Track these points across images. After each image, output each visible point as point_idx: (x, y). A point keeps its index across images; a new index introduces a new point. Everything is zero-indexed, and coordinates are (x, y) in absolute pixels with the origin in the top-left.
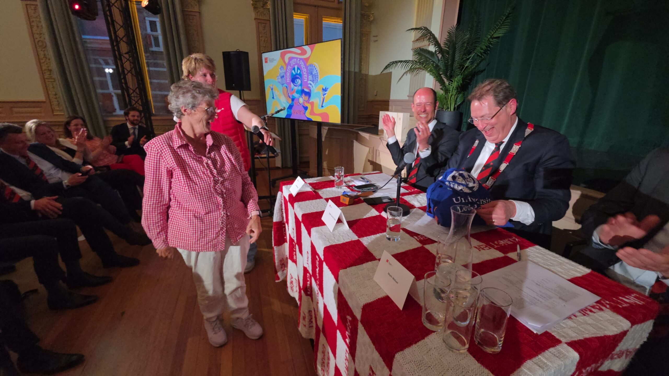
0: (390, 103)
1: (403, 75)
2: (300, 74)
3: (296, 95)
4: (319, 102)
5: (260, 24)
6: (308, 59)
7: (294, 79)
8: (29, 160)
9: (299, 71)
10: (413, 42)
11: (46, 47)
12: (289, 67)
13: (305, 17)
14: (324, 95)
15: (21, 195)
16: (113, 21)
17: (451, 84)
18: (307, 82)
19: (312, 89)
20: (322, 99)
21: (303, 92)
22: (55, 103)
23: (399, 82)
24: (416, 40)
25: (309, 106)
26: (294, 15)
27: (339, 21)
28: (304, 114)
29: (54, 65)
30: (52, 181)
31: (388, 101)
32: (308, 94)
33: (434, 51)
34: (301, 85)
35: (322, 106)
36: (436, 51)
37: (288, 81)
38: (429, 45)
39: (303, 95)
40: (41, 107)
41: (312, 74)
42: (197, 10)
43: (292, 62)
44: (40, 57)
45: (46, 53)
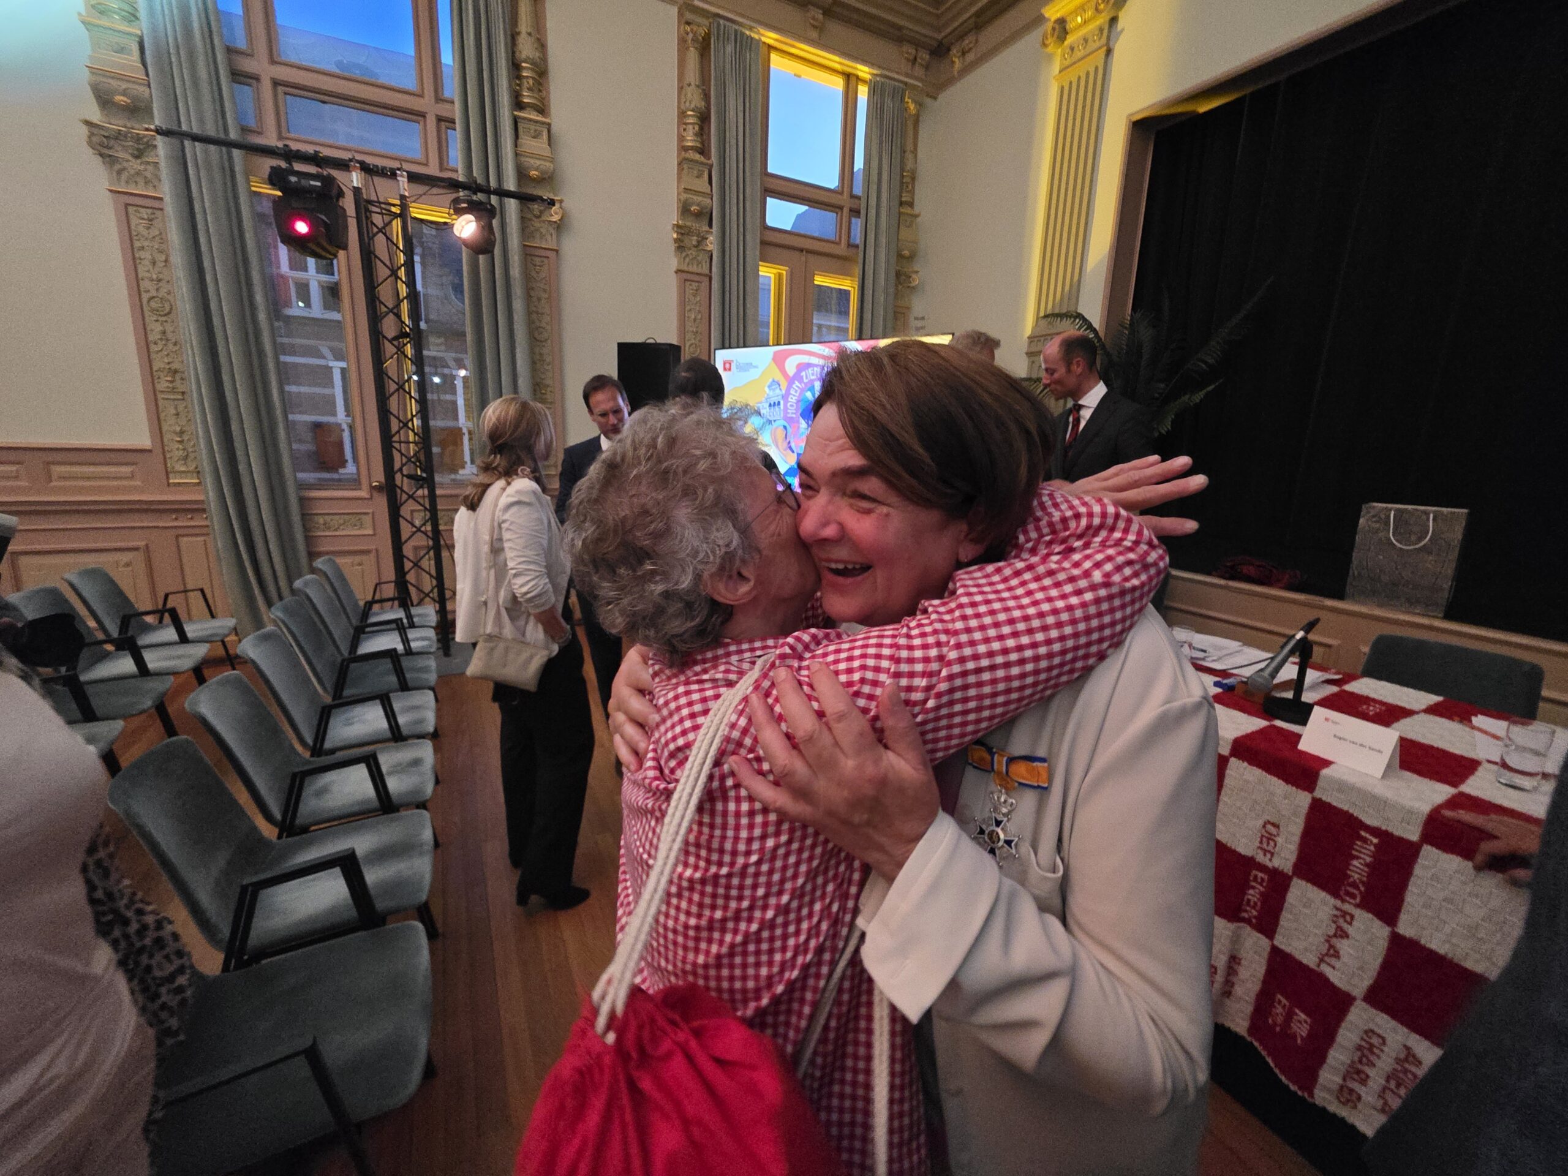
5: (688, 283)
11: (173, 312)
12: (797, 383)
13: (777, 271)
22: (175, 451)
27: (851, 279)
37: (791, 415)
40: (136, 464)
42: (554, 247)
43: (808, 375)
44: (151, 338)
45: (169, 328)
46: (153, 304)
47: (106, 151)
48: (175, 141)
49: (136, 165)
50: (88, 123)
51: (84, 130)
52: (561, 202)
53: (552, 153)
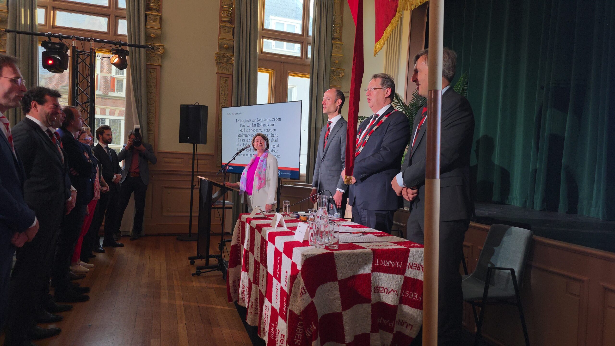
5: (221, 78)
13: (269, 72)
16: (78, 72)
26: (259, 70)
27: (306, 79)
42: (159, 64)
48: (13, 33)
52: (163, 46)
53: (161, 27)
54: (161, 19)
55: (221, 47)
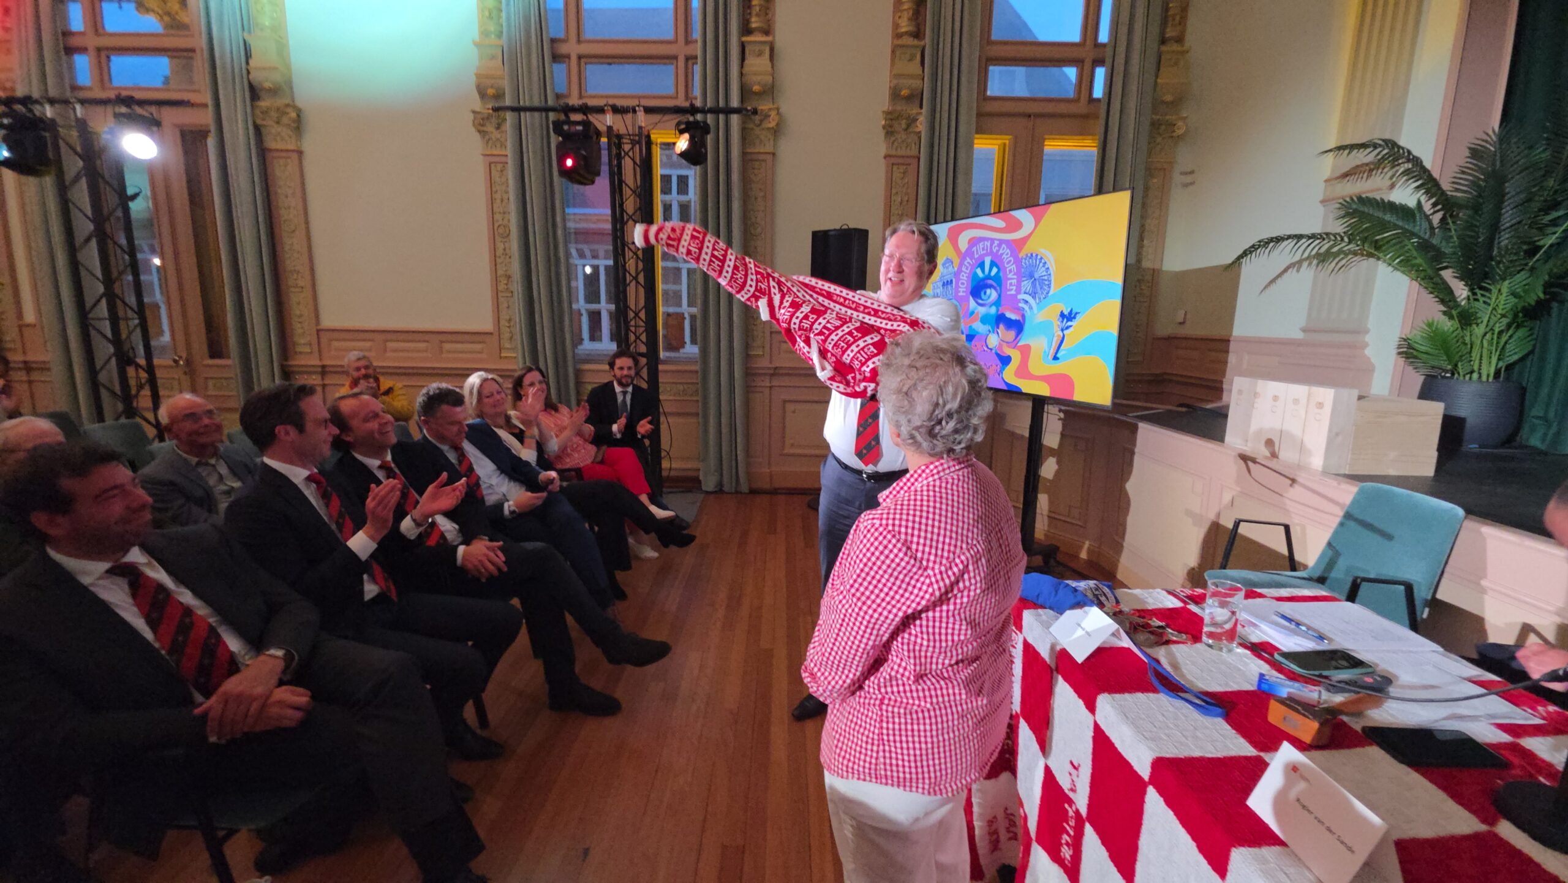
0: (1232, 346)
1: (1285, 270)
2: (997, 278)
3: (980, 327)
4: (1046, 346)
5: (895, 168)
6: (1025, 240)
7: (977, 290)
8: (462, 455)
9: (995, 270)
10: (1326, 181)
11: (508, 235)
12: (969, 260)
13: (999, 142)
14: (1062, 330)
15: (442, 529)
16: (621, 182)
17: (1482, 299)
18: (1015, 296)
19: (1028, 314)
20: (1055, 339)
21: (1000, 319)
22: (506, 335)
23: (1267, 291)
24: (1338, 174)
25: (1016, 356)
26: (976, 141)
27: (1088, 142)
28: (1000, 373)
29: (516, 268)
30: (491, 499)
31: (1226, 341)
32: (1018, 326)
33: (1412, 203)
34: (997, 303)
35: (1055, 358)
36: (1419, 203)
37: (961, 294)
38: (1392, 186)
39: (1001, 326)
40: (483, 342)
41: (1031, 276)
42: (771, 150)
43: (979, 250)
44: (498, 254)
45: (507, 245)
46: (501, 231)
47: (482, 128)
48: (516, 114)
49: (496, 135)
50: (474, 112)
51: (472, 116)
52: (778, 109)
53: (773, 67)
54: (772, 50)
55: (895, 95)
